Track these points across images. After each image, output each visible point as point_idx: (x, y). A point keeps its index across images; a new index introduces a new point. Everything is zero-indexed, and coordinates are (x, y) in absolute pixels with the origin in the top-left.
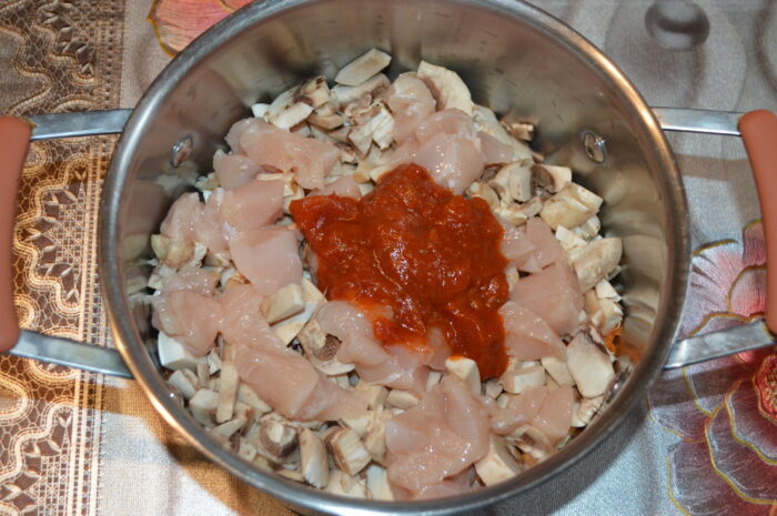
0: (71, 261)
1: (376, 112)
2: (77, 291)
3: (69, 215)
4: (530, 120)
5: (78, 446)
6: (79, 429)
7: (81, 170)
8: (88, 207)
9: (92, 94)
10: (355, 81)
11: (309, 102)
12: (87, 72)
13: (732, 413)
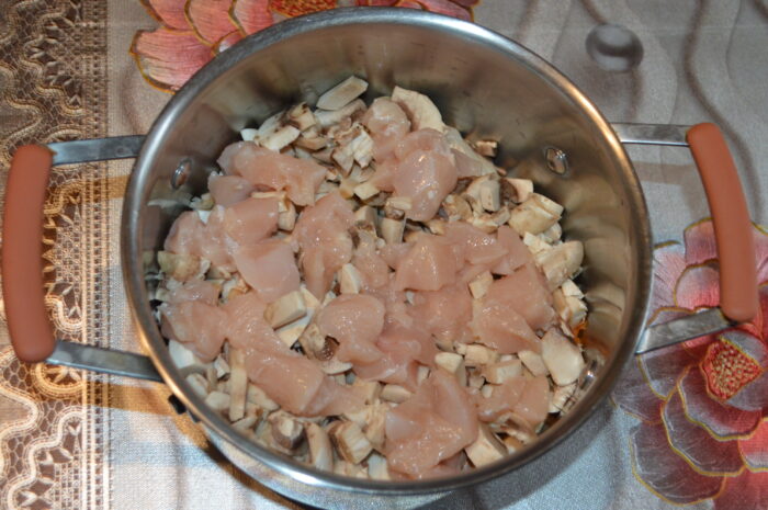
0: (71, 280)
1: (356, 134)
2: (78, 308)
3: (67, 237)
4: (494, 138)
5: (89, 452)
6: (89, 437)
7: (75, 195)
8: (84, 229)
9: (81, 124)
10: (334, 106)
11: (297, 125)
12: (75, 103)
13: (683, 396)
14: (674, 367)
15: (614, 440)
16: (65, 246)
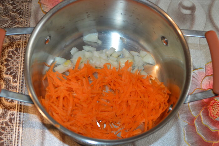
0: (15, 71)
2: (17, 79)
3: (15, 58)
5: (16, 124)
6: (17, 119)
7: (19, 45)
8: (20, 56)
12: (21, 17)
13: (202, 116)
14: (199, 107)
15: (178, 129)
16: (14, 60)
